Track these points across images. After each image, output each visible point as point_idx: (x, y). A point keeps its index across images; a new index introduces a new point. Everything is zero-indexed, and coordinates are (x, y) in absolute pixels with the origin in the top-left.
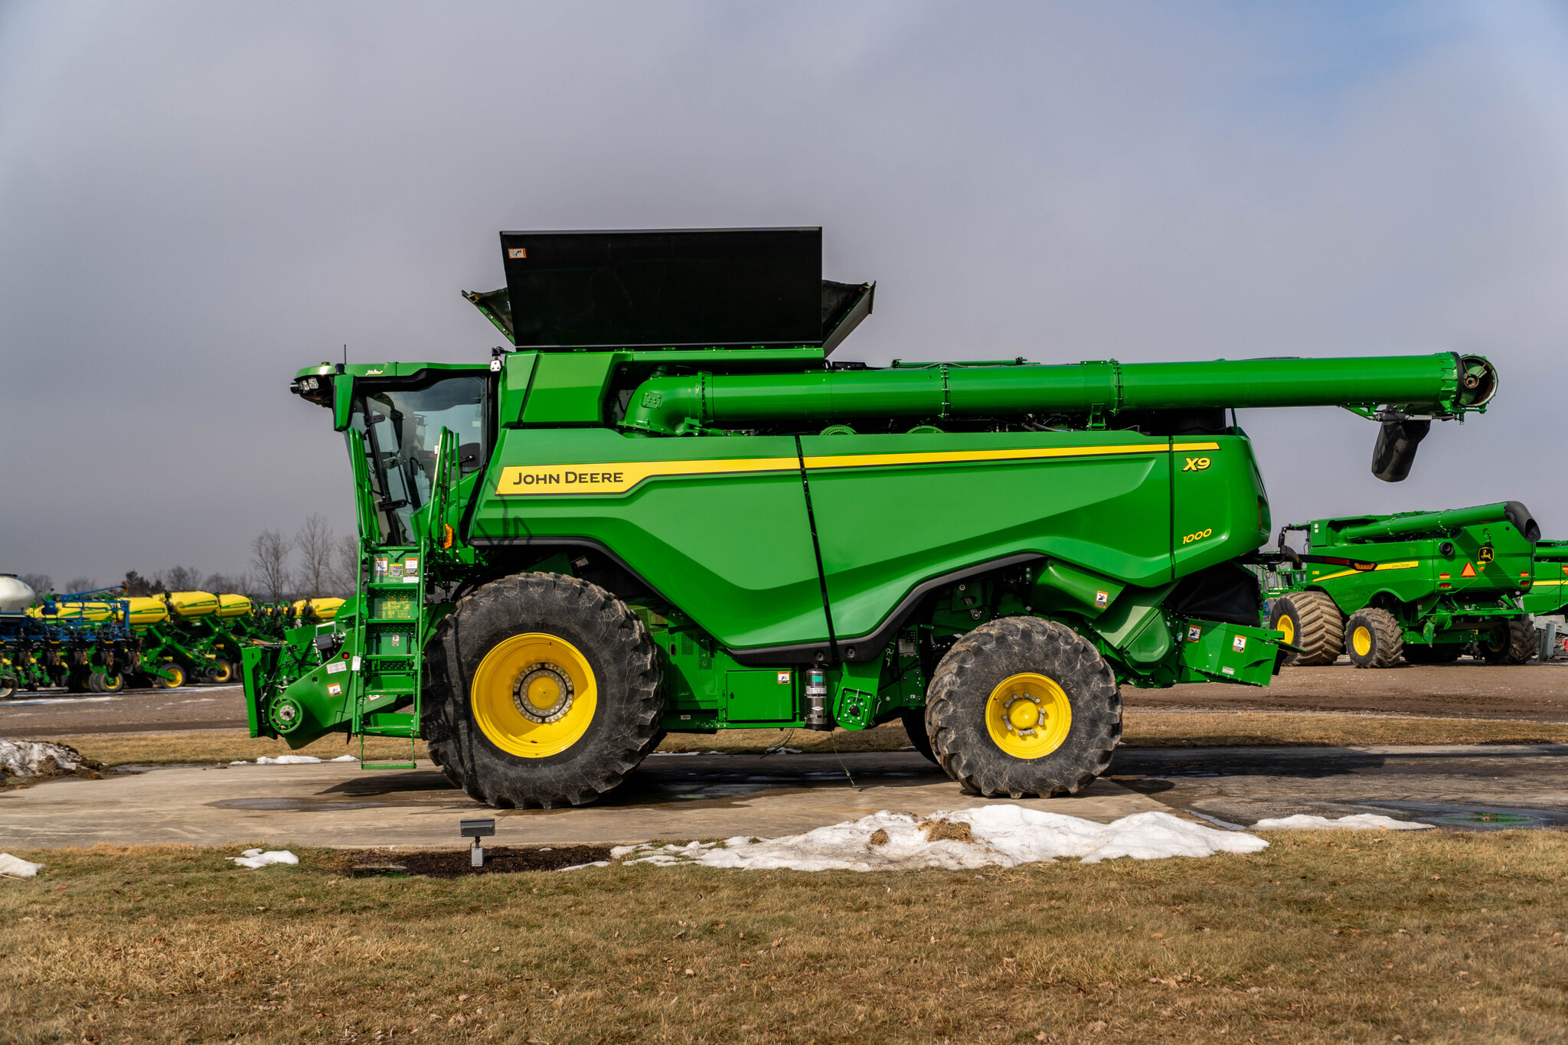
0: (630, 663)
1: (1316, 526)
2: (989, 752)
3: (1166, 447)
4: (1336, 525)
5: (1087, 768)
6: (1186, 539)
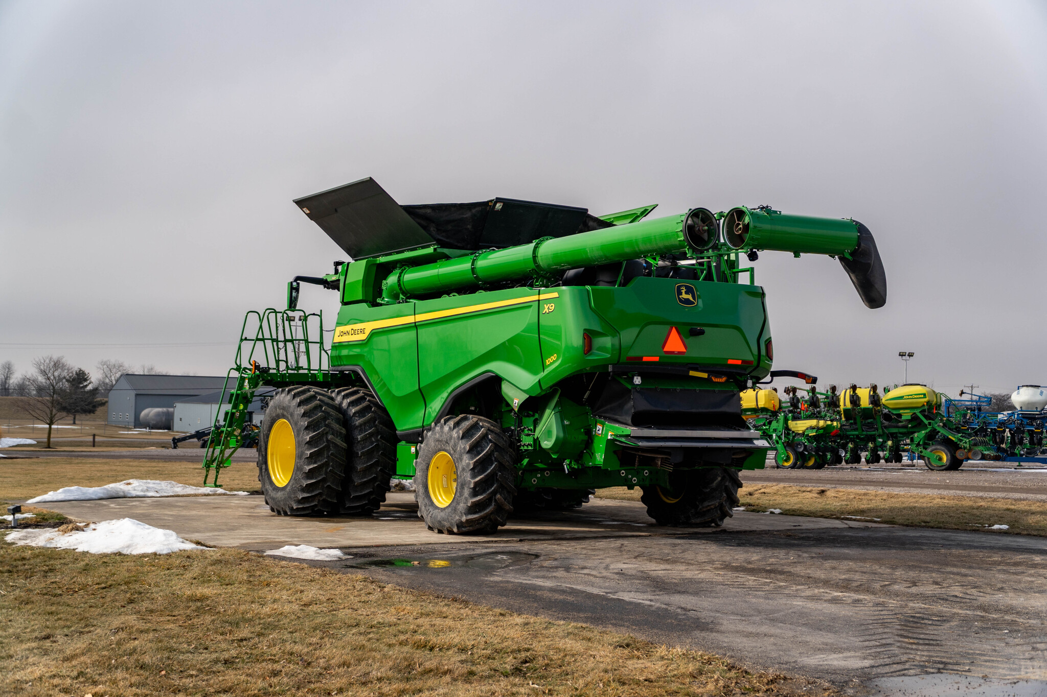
0: (302, 437)
2: (426, 500)
3: (536, 298)
5: (460, 517)
6: (547, 362)
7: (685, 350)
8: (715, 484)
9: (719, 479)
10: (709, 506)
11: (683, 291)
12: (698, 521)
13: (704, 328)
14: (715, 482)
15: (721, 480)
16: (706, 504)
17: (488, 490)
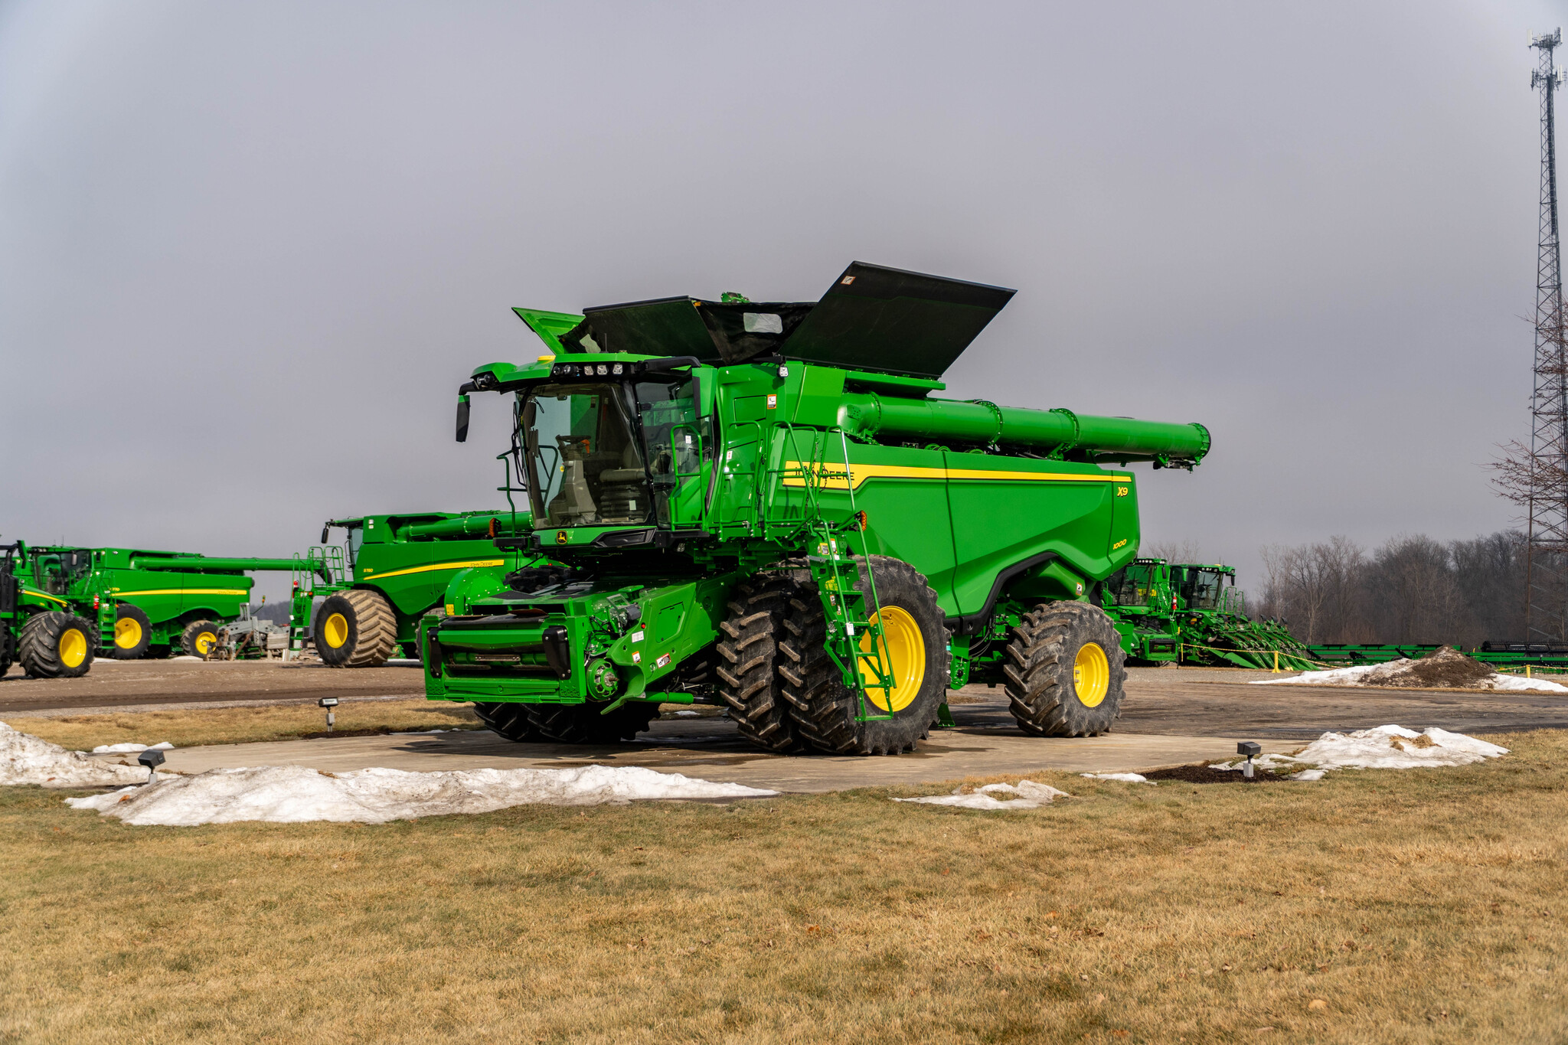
1: (371, 522)
3: (1110, 478)
4: (395, 522)
6: (1115, 547)
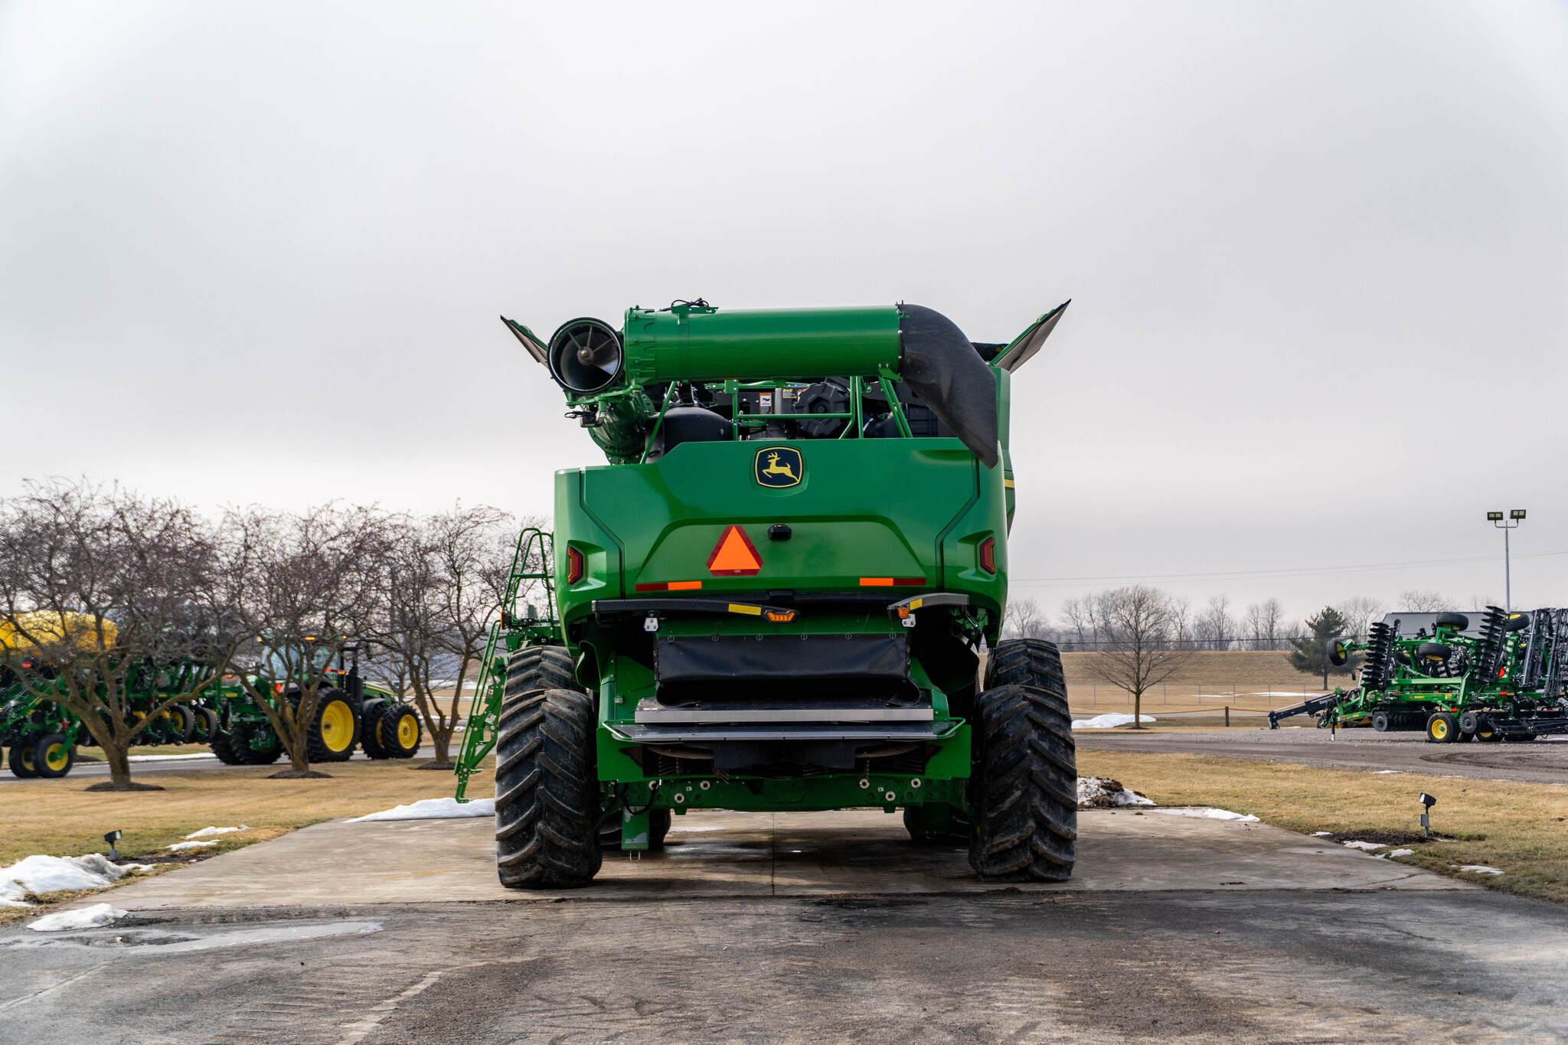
7: (757, 567)
8: (1007, 804)
9: (1018, 793)
10: (1001, 843)
11: (773, 462)
12: (996, 870)
13: (789, 525)
14: (1009, 800)
15: (1021, 797)
16: (997, 840)
17: (522, 814)
